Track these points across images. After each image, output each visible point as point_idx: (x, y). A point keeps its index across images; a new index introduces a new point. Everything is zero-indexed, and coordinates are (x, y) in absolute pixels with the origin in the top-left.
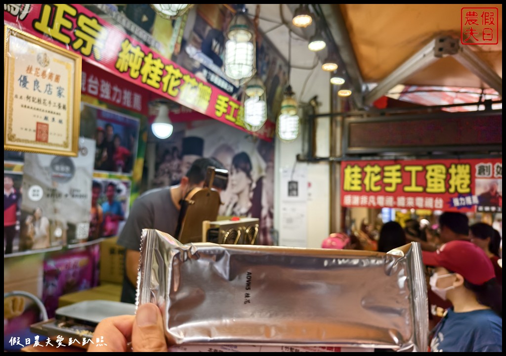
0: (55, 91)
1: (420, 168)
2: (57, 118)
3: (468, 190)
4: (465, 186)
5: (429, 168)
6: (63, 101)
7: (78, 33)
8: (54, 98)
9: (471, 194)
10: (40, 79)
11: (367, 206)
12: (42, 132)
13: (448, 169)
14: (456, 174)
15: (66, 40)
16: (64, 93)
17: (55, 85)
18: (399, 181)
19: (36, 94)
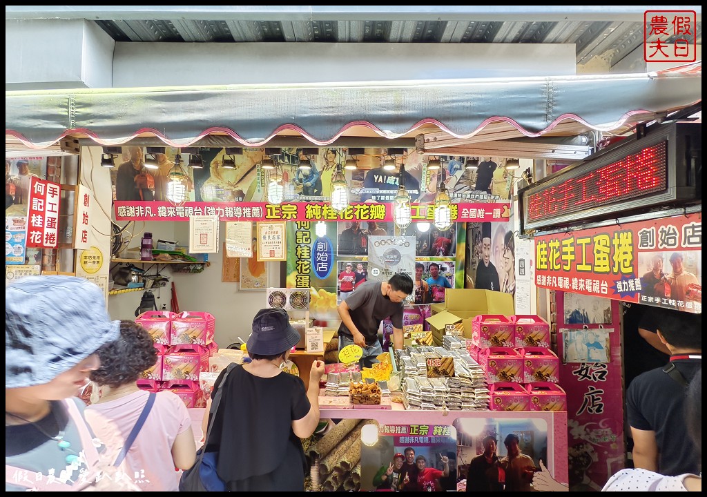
0: (276, 237)
1: (588, 240)
2: (278, 247)
3: (630, 270)
4: (627, 264)
5: (596, 239)
6: (280, 240)
7: (283, 213)
8: (276, 240)
9: (633, 276)
10: (270, 235)
11: (550, 287)
12: (272, 253)
13: (612, 238)
14: (620, 245)
15: (279, 217)
16: (280, 237)
17: (276, 235)
18: (573, 257)
19: (270, 241)
